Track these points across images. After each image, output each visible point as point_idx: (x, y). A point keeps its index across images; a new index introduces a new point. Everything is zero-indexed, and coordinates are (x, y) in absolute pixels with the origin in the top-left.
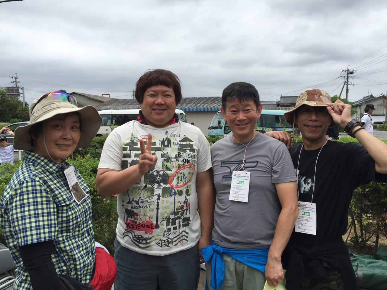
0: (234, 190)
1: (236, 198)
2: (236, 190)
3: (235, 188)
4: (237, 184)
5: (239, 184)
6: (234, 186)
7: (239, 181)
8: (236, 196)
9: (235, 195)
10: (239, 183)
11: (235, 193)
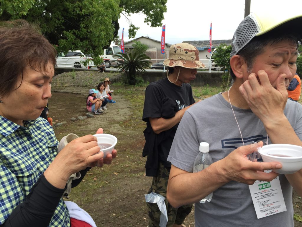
0: (260, 200)
1: (268, 212)
2: (263, 200)
3: (260, 197)
4: (261, 191)
5: (263, 190)
6: (256, 195)
7: (262, 185)
8: (266, 208)
9: (264, 208)
10: (263, 188)
11: (264, 205)
